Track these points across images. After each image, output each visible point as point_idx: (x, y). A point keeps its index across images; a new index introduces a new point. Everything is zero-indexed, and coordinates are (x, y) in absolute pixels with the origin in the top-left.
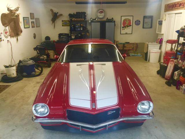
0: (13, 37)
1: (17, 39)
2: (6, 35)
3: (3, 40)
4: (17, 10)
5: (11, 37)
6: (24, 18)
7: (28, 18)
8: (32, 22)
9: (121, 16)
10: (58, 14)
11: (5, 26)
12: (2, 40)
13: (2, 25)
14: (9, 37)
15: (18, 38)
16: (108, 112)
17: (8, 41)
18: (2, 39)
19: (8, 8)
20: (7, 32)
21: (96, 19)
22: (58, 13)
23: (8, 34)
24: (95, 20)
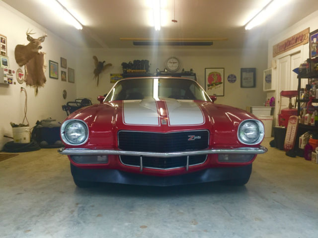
0: (31, 85)
1: (37, 91)
2: (19, 78)
3: (15, 83)
4: (42, 39)
5: (27, 84)
6: (51, 62)
7: (57, 63)
8: (62, 72)
9: (205, 69)
10: (105, 64)
11: (20, 64)
12: (13, 83)
13: (15, 61)
14: (24, 84)
15: (39, 89)
16: (189, 136)
17: (22, 88)
18: (13, 81)
19: (28, 36)
20: (23, 75)
21: (166, 71)
22: (104, 62)
23: (23, 77)
24: (164, 71)
